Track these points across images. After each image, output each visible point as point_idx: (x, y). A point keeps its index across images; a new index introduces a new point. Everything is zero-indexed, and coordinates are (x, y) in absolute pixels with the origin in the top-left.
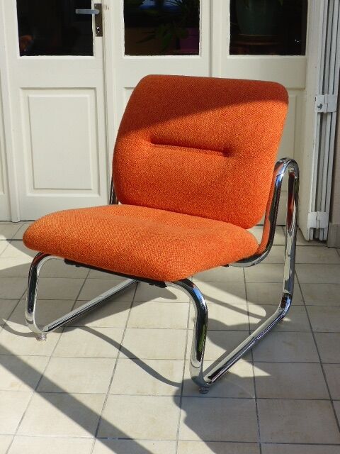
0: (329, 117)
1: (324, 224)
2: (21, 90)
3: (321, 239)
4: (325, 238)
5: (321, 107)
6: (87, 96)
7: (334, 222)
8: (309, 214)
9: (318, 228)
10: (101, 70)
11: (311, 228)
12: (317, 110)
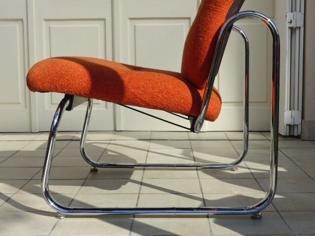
0: (298, 31)
1: (298, 121)
2: (43, 22)
3: (296, 134)
4: (299, 133)
5: (291, 22)
6: (98, 25)
7: (306, 118)
8: (285, 113)
9: (293, 124)
10: (110, 4)
11: (287, 125)
12: (288, 25)
